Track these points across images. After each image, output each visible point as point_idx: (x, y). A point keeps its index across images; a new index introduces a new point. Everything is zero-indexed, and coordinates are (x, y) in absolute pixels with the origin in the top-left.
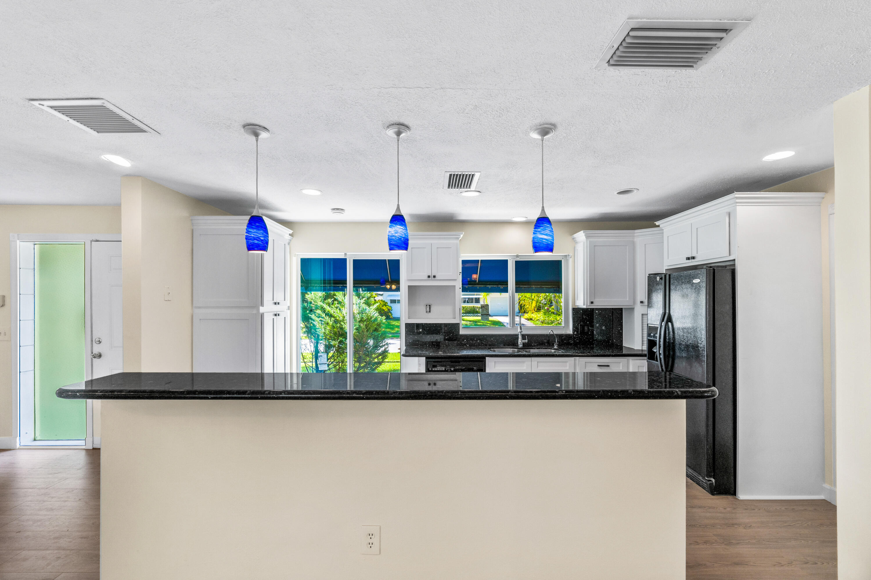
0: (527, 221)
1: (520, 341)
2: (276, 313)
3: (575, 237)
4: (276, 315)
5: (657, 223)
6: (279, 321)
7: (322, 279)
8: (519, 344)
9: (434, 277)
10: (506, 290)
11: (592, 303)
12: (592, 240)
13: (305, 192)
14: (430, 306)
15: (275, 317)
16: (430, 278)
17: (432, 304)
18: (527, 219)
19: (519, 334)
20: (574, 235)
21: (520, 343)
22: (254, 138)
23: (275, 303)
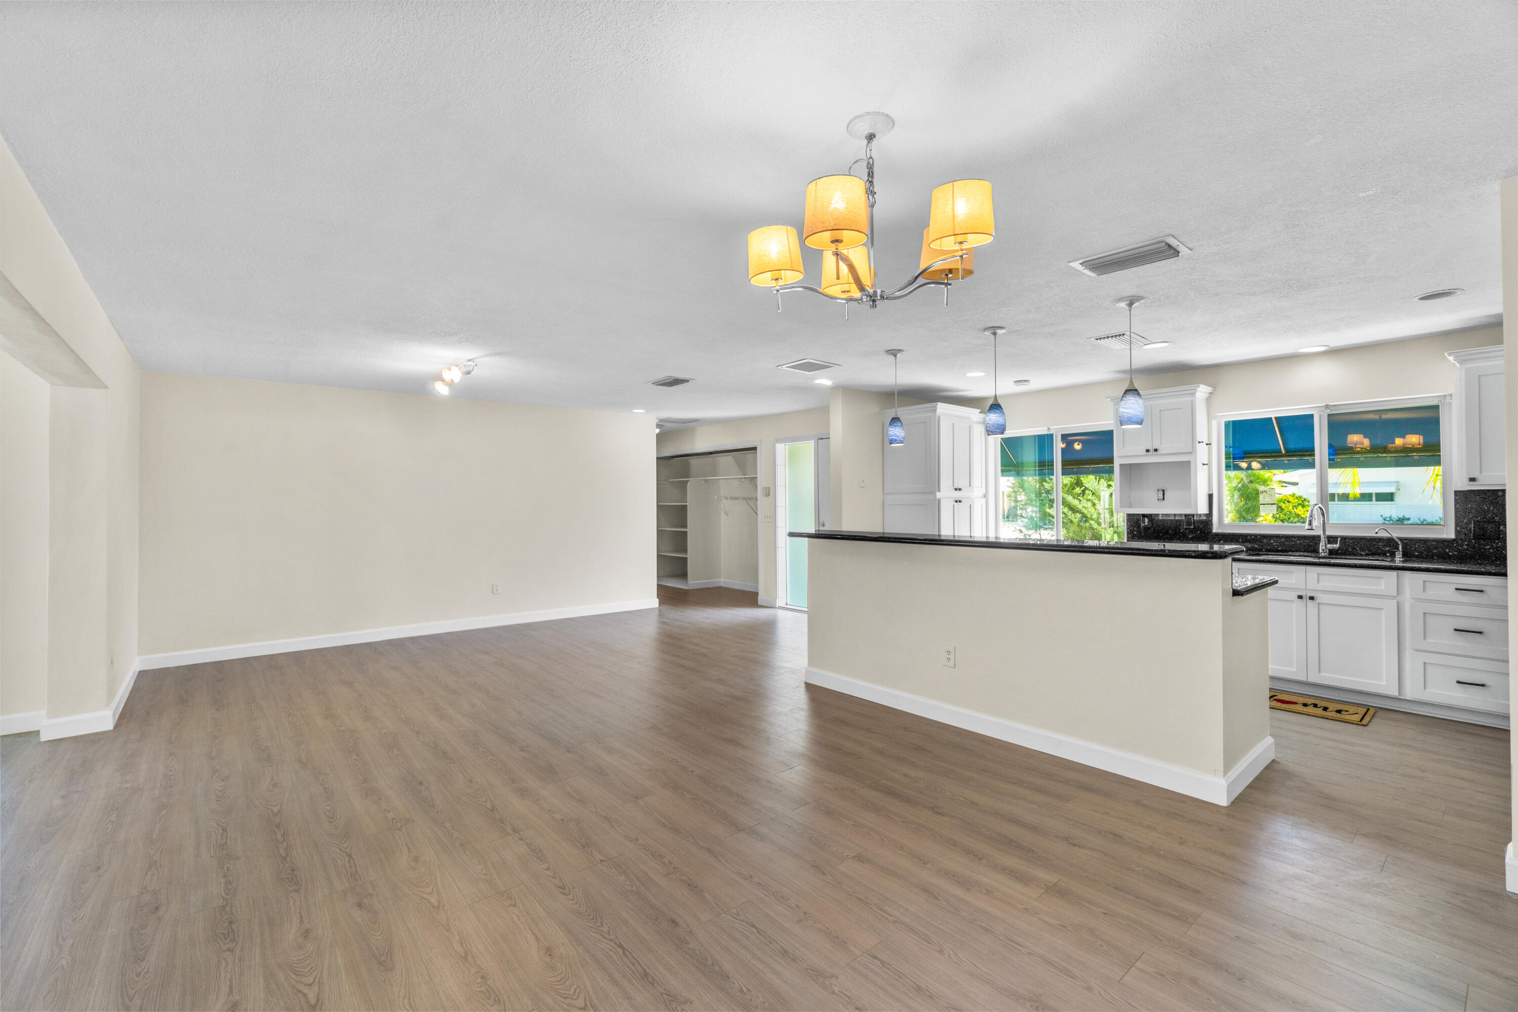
0: (1330, 350)
1: (1322, 547)
2: (957, 499)
4: (956, 501)
6: (963, 508)
7: (1037, 461)
8: (1321, 551)
9: (1156, 450)
10: (1312, 465)
12: (1469, 366)
13: (969, 375)
14: (1163, 491)
15: (955, 504)
16: (1150, 453)
17: (1166, 489)
18: (1328, 347)
21: (1323, 550)
22: (893, 357)
23: (956, 489)
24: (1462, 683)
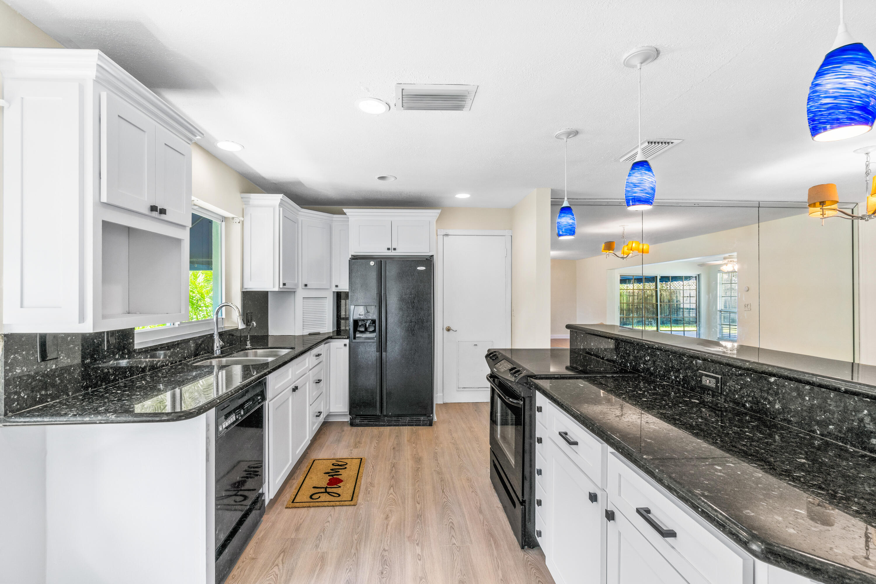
1: (217, 344)
3: (251, 197)
5: (345, 210)
9: (162, 212)
11: (284, 284)
16: (154, 214)
19: (213, 334)
20: (252, 195)
21: (218, 347)
24: (317, 416)
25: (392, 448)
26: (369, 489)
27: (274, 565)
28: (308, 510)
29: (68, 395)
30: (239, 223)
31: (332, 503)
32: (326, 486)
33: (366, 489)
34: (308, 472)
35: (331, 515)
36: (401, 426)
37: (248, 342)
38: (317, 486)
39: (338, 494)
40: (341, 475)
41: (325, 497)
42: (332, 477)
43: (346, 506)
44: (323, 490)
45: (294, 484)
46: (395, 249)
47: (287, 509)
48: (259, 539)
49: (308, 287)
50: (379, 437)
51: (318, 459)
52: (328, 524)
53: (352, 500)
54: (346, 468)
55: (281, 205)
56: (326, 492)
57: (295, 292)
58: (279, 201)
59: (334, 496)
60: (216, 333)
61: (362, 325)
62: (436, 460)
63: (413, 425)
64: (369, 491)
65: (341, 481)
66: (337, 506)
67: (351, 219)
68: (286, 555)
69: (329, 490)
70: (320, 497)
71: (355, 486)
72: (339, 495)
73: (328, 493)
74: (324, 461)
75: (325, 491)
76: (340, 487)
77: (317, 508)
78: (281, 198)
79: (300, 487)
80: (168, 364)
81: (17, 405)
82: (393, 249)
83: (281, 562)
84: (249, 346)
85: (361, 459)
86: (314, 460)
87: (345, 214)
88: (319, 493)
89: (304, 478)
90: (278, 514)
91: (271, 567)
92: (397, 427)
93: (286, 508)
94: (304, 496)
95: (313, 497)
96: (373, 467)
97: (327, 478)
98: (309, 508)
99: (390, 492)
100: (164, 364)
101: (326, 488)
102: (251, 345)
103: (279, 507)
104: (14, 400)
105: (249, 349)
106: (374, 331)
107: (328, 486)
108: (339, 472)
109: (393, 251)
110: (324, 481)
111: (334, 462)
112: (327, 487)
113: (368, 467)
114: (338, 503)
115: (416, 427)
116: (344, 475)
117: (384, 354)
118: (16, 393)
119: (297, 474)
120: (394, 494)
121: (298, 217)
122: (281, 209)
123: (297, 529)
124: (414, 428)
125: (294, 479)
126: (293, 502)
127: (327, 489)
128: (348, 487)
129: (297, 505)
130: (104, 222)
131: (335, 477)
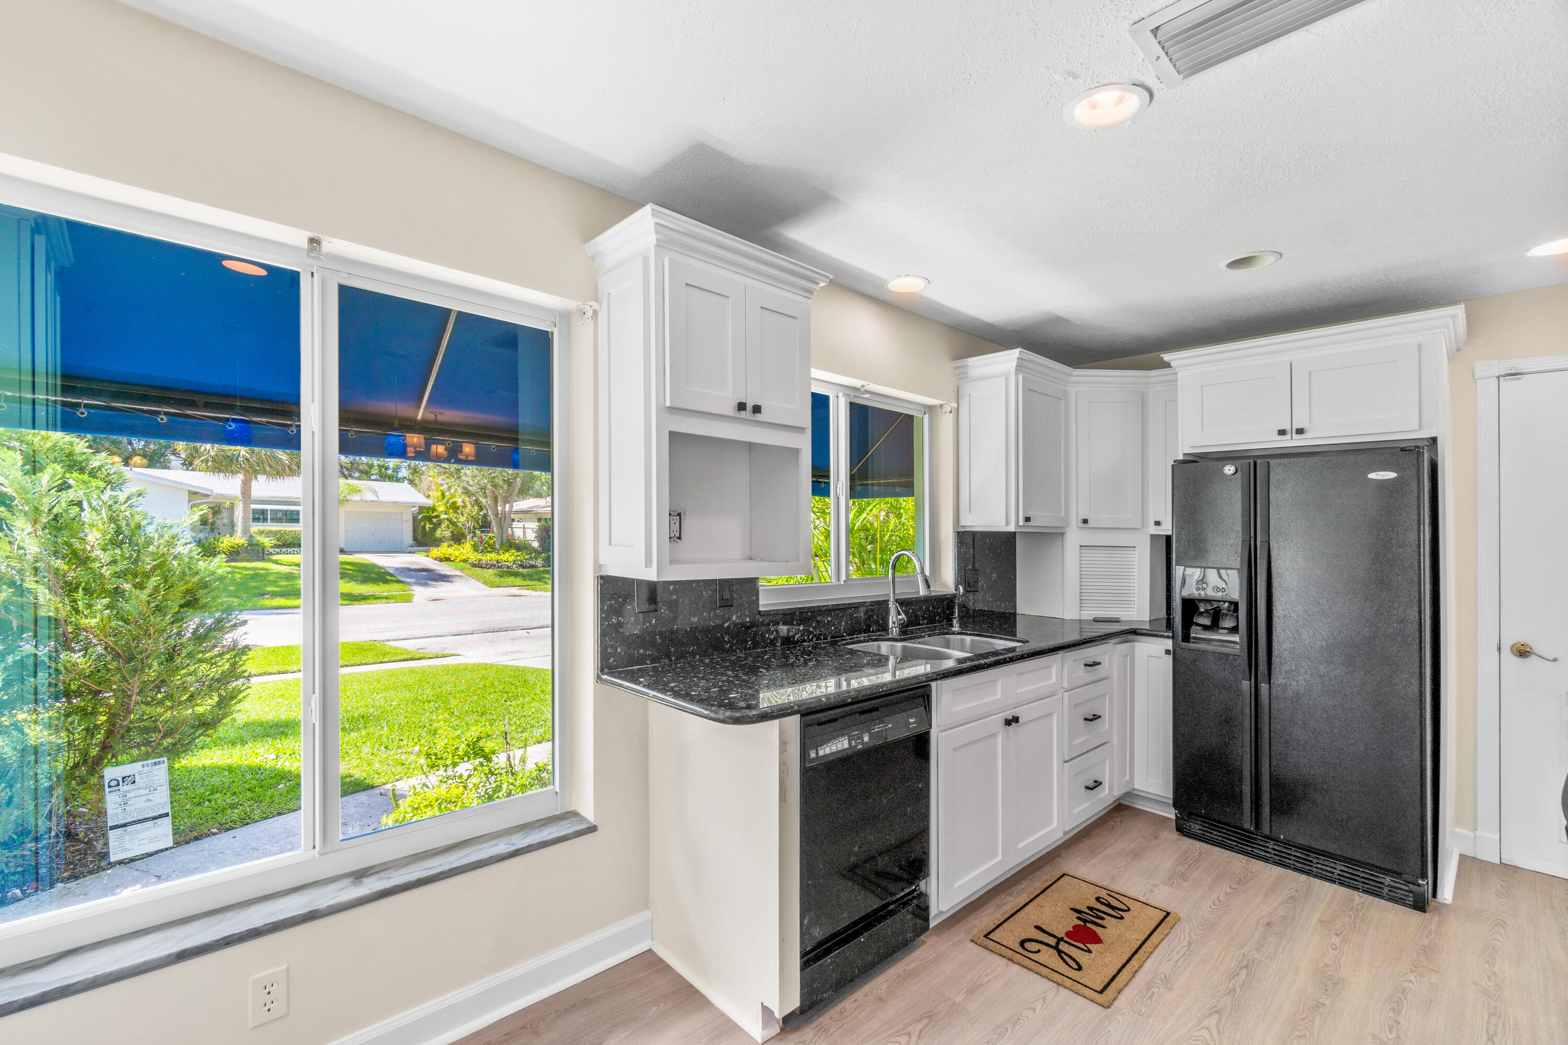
3: (969, 364)
5: (1167, 357)
9: (757, 409)
11: (1027, 519)
12: (1025, 374)
14: (679, 515)
16: (742, 413)
17: (685, 511)
19: (888, 601)
20: (970, 359)
21: (894, 623)
24: (1087, 788)
25: (1265, 920)
26: (1156, 990)
27: (905, 1031)
28: (1007, 965)
29: (671, 660)
30: (950, 412)
31: (1056, 977)
32: (1061, 934)
33: (1150, 985)
34: (1042, 892)
35: (1044, 999)
36: (1316, 876)
37: (955, 621)
38: (1044, 927)
39: (1077, 963)
40: (1105, 927)
41: (1048, 956)
42: (1082, 923)
43: (1085, 997)
44: (1052, 941)
45: (1006, 903)
46: (1300, 431)
47: (972, 944)
48: (905, 971)
49: (1091, 524)
50: (1239, 882)
51: (1074, 874)
52: (1030, 1013)
53: (1101, 992)
54: (1122, 918)
55: (1020, 367)
56: (1056, 948)
57: (1062, 534)
58: (1015, 363)
59: (1067, 964)
60: (891, 599)
61: (1207, 611)
62: (1393, 1009)
63: (1356, 888)
64: (1153, 993)
65: (1098, 940)
66: (1066, 988)
67: (1182, 374)
68: (930, 1026)
69: (1063, 947)
70: (1039, 951)
71: (1124, 966)
72: (1080, 968)
73: (1060, 952)
74: (1083, 884)
75: (1054, 944)
76: (1089, 951)
77: (1025, 970)
78: (1017, 355)
79: (1012, 915)
80: (812, 638)
81: (613, 661)
82: (1294, 431)
83: (917, 1034)
84: (956, 628)
85: (1168, 914)
86: (1064, 875)
87: (1167, 365)
88: (1041, 942)
89: (1027, 900)
90: (954, 944)
91: (898, 1031)
92: (1303, 877)
93: (972, 941)
94: (1010, 935)
95: (1027, 945)
96: (1190, 944)
97: (1073, 921)
98: (1010, 963)
99: (1205, 1023)
100: (806, 638)
101: (1060, 940)
102: (960, 627)
103: (961, 933)
104: (610, 655)
105: (954, 633)
106: (1234, 630)
107: (1066, 939)
108: (1103, 919)
109: (1295, 436)
110: (1063, 924)
111: (1103, 894)
112: (1062, 939)
113: (1177, 940)
114: (1068, 983)
115: (1366, 896)
116: (1111, 930)
117: (1264, 687)
118: (612, 646)
119: (1022, 887)
120: (1215, 1033)
121: (1067, 388)
122: (1020, 377)
123: (971, 991)
124: (1358, 898)
125: (1012, 894)
126: (986, 936)
127: (1062, 943)
128: (1107, 960)
129: (991, 944)
130: (670, 433)
131: (1089, 925)
